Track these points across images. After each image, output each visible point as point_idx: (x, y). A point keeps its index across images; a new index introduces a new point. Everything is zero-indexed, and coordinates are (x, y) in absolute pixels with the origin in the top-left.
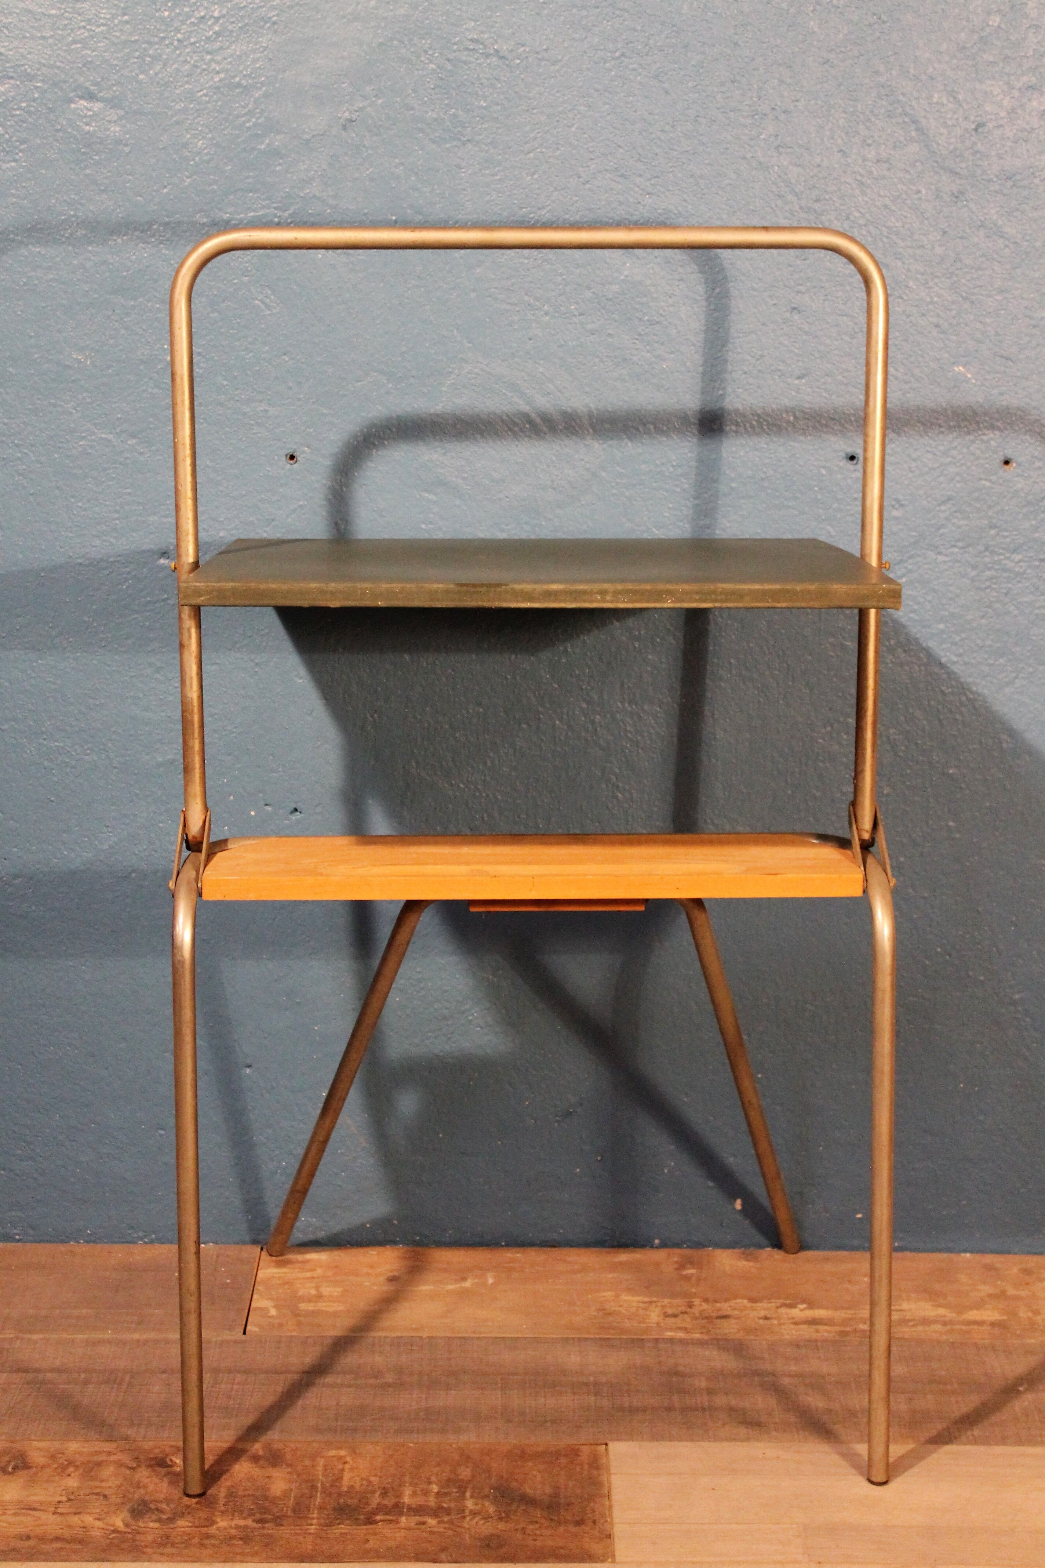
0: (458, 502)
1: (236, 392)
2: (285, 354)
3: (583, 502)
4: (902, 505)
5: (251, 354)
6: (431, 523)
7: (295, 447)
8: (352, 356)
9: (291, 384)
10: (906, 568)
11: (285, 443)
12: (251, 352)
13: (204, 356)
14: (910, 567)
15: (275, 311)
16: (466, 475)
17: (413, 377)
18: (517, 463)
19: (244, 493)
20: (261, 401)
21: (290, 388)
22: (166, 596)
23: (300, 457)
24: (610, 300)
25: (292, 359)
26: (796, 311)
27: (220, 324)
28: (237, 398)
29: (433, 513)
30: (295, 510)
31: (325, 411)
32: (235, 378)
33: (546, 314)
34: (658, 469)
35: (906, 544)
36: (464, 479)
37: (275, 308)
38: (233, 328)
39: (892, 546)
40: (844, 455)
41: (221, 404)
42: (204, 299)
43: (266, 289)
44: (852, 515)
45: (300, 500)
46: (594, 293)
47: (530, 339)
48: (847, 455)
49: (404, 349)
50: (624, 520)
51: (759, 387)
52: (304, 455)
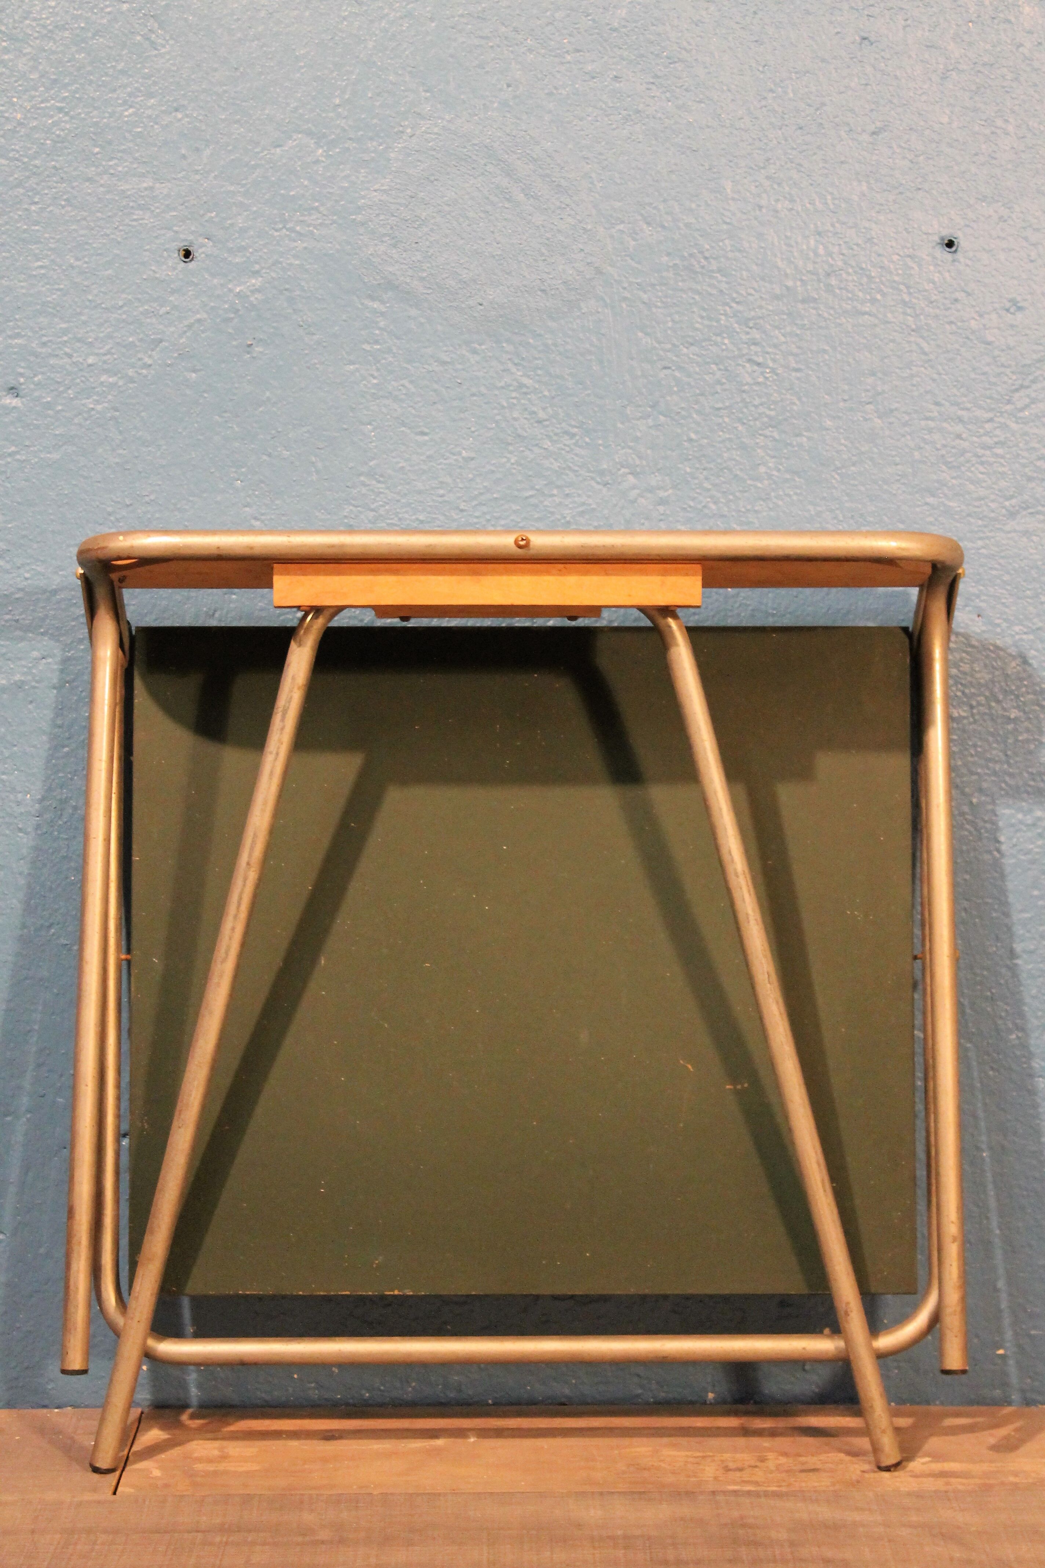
0: (414, 312)
1: (111, 163)
2: (176, 110)
3: (585, 310)
4: (1020, 309)
5: (131, 111)
6: (377, 342)
7: (191, 237)
8: (267, 112)
9: (183, 151)
10: (1028, 396)
11: (177, 232)
12: (131, 107)
13: (67, 114)
14: (1033, 395)
15: (163, 50)
16: (425, 275)
17: (350, 139)
18: (493, 257)
19: (121, 303)
20: (143, 175)
21: (184, 157)
22: (13, 449)
23: (197, 253)
24: (615, 30)
25: (187, 116)
26: (866, 42)
27: (89, 68)
28: (112, 171)
29: (380, 329)
30: (190, 327)
31: (232, 188)
32: (110, 143)
33: (530, 50)
34: (685, 263)
35: (1028, 362)
36: (422, 279)
37: (164, 46)
38: (106, 74)
39: (1009, 366)
40: (936, 239)
41: (89, 180)
42: (67, 34)
43: (152, 20)
44: (951, 323)
45: (198, 312)
46: (593, 20)
47: (509, 86)
48: (942, 239)
49: (337, 101)
50: (640, 334)
51: (819, 148)
52: (203, 249)
